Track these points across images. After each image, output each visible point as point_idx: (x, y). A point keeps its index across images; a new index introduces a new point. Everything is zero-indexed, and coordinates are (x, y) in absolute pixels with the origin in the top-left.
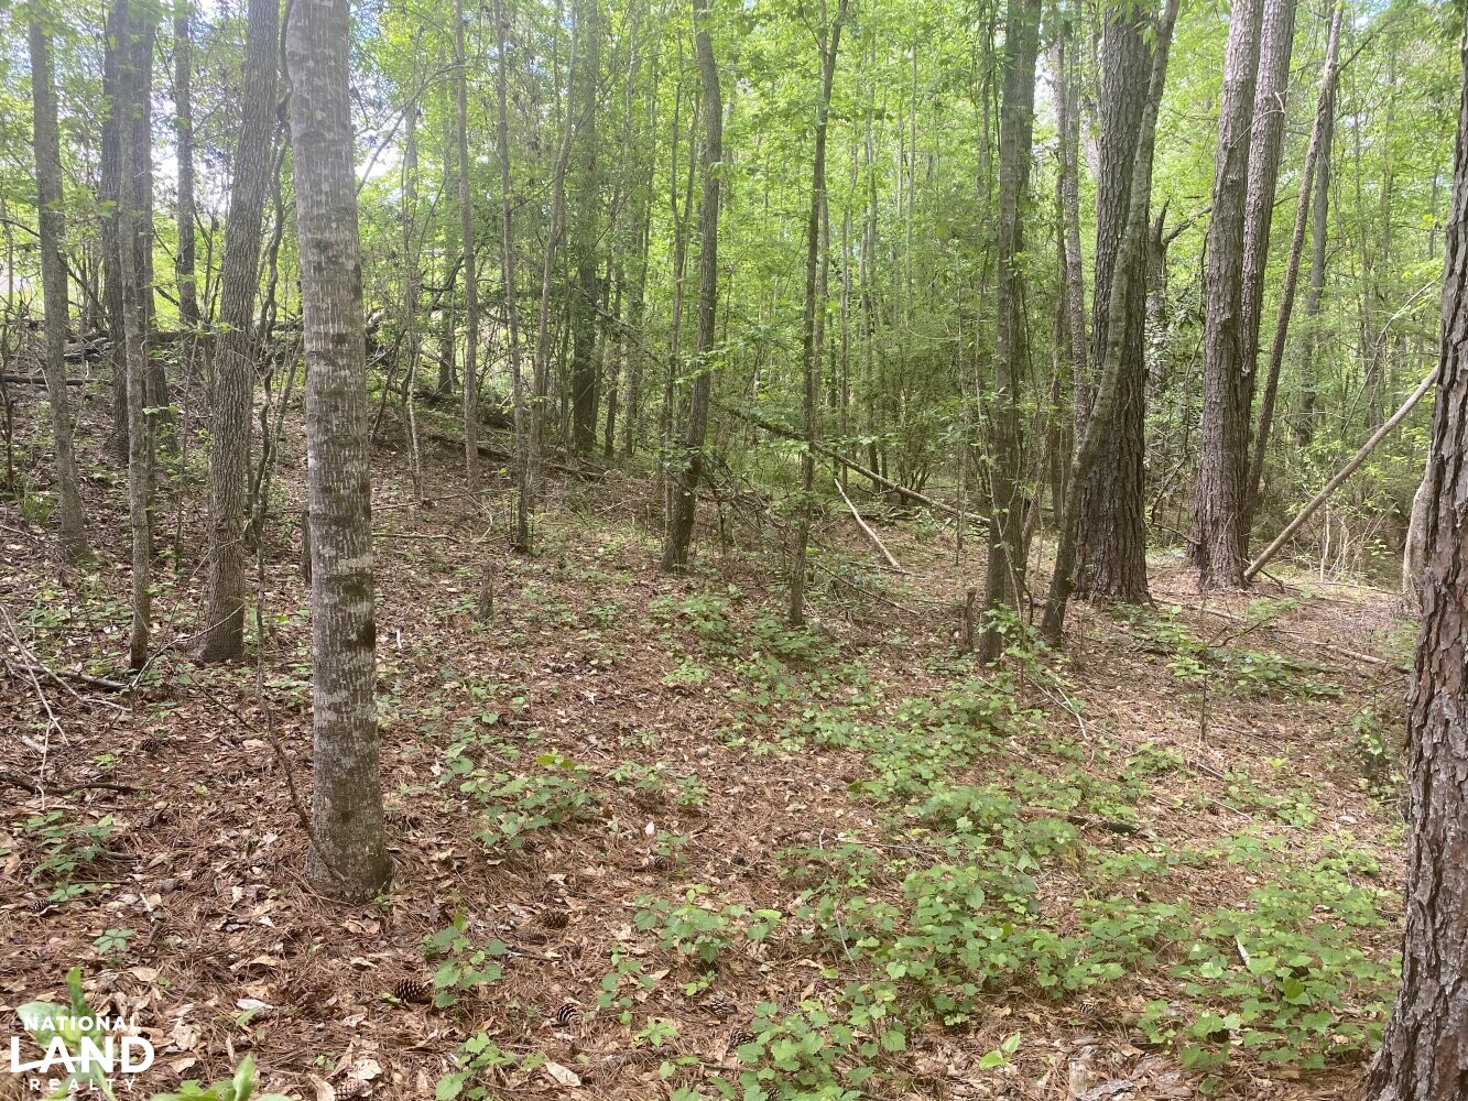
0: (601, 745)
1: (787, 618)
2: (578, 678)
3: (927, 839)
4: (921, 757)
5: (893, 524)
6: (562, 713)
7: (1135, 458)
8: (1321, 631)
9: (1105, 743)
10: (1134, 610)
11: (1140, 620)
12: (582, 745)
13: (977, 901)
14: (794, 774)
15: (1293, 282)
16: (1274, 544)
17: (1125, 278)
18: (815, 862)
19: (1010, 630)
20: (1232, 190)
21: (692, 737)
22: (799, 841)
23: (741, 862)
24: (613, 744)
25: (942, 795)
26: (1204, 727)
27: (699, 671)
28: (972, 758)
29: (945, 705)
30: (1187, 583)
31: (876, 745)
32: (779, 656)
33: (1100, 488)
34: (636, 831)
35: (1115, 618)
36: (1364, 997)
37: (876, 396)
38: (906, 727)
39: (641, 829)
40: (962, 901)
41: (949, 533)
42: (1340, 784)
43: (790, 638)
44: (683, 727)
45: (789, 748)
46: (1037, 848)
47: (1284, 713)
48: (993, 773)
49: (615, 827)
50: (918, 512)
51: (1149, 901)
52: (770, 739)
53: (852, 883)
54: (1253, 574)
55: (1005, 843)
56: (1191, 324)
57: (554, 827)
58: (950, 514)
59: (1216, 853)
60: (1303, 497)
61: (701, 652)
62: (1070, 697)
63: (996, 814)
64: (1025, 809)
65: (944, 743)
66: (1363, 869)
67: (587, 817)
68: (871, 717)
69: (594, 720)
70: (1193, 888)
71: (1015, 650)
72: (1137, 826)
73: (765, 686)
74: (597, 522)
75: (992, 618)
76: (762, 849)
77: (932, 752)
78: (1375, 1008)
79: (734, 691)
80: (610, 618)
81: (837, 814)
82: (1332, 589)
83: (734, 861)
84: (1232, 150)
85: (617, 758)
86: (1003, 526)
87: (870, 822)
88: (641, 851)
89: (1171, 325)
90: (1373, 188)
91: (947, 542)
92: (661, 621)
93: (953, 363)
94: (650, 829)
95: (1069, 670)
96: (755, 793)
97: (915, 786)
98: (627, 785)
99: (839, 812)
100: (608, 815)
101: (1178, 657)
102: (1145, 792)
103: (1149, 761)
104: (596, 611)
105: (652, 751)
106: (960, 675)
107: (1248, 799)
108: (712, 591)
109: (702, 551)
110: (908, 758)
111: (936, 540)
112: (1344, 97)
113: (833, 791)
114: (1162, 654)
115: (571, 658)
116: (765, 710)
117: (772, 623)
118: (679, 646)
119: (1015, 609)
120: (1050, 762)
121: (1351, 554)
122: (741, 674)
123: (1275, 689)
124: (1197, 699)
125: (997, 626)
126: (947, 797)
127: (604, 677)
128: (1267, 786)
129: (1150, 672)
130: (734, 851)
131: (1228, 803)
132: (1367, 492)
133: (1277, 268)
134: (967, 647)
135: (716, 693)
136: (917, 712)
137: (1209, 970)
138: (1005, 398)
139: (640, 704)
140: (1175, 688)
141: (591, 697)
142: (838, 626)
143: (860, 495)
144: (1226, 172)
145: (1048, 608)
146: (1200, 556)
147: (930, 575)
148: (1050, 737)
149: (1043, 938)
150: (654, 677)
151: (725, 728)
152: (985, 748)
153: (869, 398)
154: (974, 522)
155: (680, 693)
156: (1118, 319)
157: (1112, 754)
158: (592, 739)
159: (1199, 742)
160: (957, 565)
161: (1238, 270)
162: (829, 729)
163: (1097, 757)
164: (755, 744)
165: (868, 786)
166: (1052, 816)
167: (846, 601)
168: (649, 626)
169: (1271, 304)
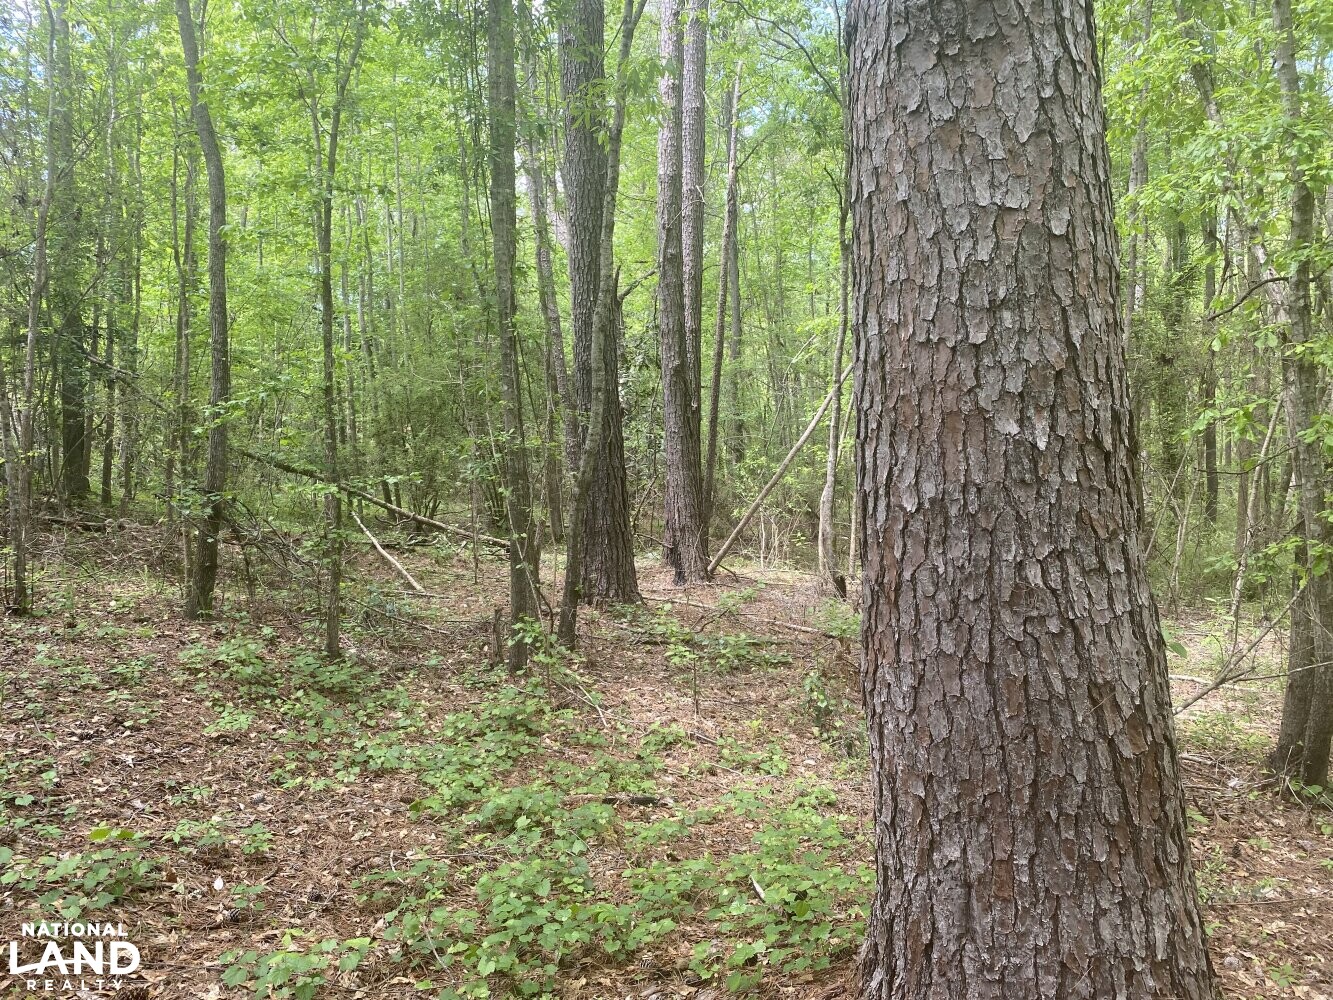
0: (148, 809)
1: (325, 653)
2: (110, 742)
3: (487, 843)
4: (470, 767)
5: (414, 551)
6: (99, 781)
7: (619, 482)
8: (769, 610)
9: (622, 728)
10: (630, 609)
11: (635, 617)
12: (127, 812)
13: (544, 890)
14: (353, 804)
15: (721, 335)
16: (727, 543)
17: (602, 336)
18: (390, 884)
19: (536, 640)
20: (673, 261)
21: (245, 785)
22: (371, 867)
23: (318, 898)
24: (161, 805)
25: (498, 799)
26: (697, 703)
27: (243, 718)
28: (515, 760)
29: (485, 715)
30: (665, 580)
31: (428, 763)
32: (321, 691)
33: (594, 508)
34: (205, 889)
35: (616, 617)
36: (845, 903)
37: (384, 432)
38: (452, 741)
39: (210, 885)
40: (531, 893)
41: (466, 554)
42: (801, 735)
43: (331, 672)
44: (234, 776)
45: (345, 780)
46: (584, 832)
47: (753, 682)
48: (534, 771)
49: (181, 890)
50: (435, 538)
51: (678, 860)
52: (325, 774)
53: (429, 896)
54: (714, 569)
55: (556, 832)
56: (647, 367)
57: (116, 902)
58: (465, 537)
59: (721, 808)
60: (742, 503)
61: (241, 697)
62: (589, 692)
63: (545, 808)
64: (566, 798)
65: (488, 751)
66: (827, 801)
67: (150, 884)
68: (419, 737)
69: (135, 784)
70: (708, 842)
71: (541, 657)
72: (657, 797)
73: (313, 722)
74: (101, 574)
75: (520, 629)
76: (336, 881)
77: (479, 761)
78: (854, 910)
79: (280, 732)
80: (137, 674)
81: (402, 835)
82: (771, 575)
83: (310, 899)
84: (669, 230)
85: (168, 819)
86: (522, 548)
87: (433, 837)
88: (213, 908)
89: (632, 368)
90: (768, 259)
91: (464, 563)
92: (194, 672)
93: (454, 402)
94: (218, 884)
95: (585, 668)
96: (320, 828)
97: (469, 796)
98: (186, 844)
99: (404, 832)
100: (172, 878)
101: (672, 646)
102: (660, 766)
103: (659, 738)
104: (120, 669)
105: (204, 805)
106: (494, 685)
107: (738, 758)
108: (244, 634)
109: (226, 594)
110: (458, 771)
111: (454, 561)
112: (743, 190)
113: (394, 813)
114: (656, 643)
115: (100, 723)
116: (315, 746)
117: (310, 660)
118: (218, 694)
119: (538, 620)
120: (580, 753)
121: (781, 545)
122: (286, 714)
123: (744, 663)
124: (687, 679)
125: (523, 637)
126: (503, 800)
127: (140, 737)
128: (750, 745)
129: (649, 661)
130: (309, 889)
131: (723, 764)
132: (787, 495)
133: (709, 321)
134: (498, 659)
135: (263, 736)
136: (461, 726)
137: (737, 908)
138: (514, 438)
139: (183, 760)
140: (671, 672)
141: (129, 760)
142: (374, 655)
143: (380, 526)
144: (666, 248)
145: (563, 615)
146: (674, 557)
147: (453, 595)
148: (578, 730)
149: (605, 910)
150: (194, 730)
151: (278, 771)
152: (525, 750)
153: (377, 435)
154: (487, 543)
155: (225, 743)
156: (599, 369)
157: (629, 736)
158: (138, 803)
159: (695, 716)
160: (476, 583)
161: (682, 325)
162: (381, 756)
163: (617, 741)
164: (310, 781)
165: (427, 803)
166: (590, 800)
167: (380, 630)
168: (180, 678)
169: (708, 351)
